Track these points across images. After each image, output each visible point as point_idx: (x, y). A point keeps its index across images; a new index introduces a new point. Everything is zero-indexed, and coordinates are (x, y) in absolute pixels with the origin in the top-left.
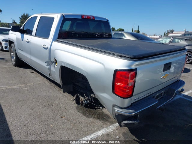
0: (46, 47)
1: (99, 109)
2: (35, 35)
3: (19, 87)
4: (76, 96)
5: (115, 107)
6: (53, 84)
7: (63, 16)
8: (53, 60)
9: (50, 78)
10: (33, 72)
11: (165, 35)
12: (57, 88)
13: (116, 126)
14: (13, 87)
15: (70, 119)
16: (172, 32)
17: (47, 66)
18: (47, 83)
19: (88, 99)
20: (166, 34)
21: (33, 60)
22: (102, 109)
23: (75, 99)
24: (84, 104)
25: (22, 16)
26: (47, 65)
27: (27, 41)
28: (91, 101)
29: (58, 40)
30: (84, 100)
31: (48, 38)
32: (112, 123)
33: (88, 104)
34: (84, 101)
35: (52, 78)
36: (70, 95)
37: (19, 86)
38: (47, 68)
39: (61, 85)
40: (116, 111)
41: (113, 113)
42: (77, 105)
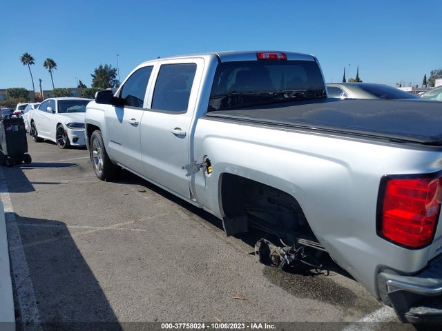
0: (183, 132)
1: (319, 274)
2: (149, 107)
3: (123, 227)
4: (259, 244)
5: (382, 272)
6: (195, 216)
7: (218, 58)
8: (200, 161)
9: (194, 202)
10: (145, 191)
11: (425, 83)
12: (207, 226)
14: (109, 228)
15: (259, 303)
17: (187, 175)
18: (183, 214)
19: (292, 252)
20: (427, 80)
21: (151, 166)
22: (328, 273)
23: (257, 252)
24: (282, 264)
25: (96, 72)
26: (187, 173)
27: (133, 122)
28: (298, 256)
29: (211, 114)
30: (281, 254)
31: (185, 113)
32: (367, 310)
33: (293, 262)
34: (283, 255)
35: (197, 201)
36: (241, 241)
37: (121, 224)
38: (186, 180)
39: (222, 219)
40: (390, 281)
41: (381, 286)
42: (264, 266)
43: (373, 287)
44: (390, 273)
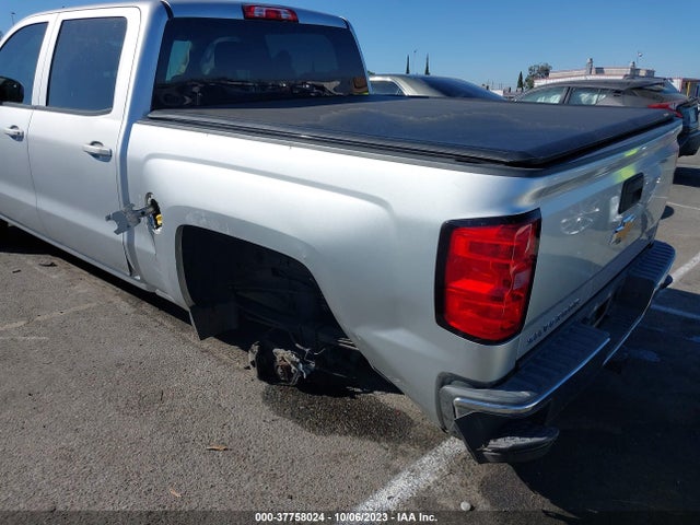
0: (106, 148)
2: (44, 104)
4: (255, 348)
6: (146, 307)
7: (166, 9)
8: (140, 204)
9: (135, 281)
10: (52, 265)
11: (520, 84)
12: (169, 322)
13: (446, 457)
15: (251, 453)
16: (545, 72)
17: (117, 232)
18: (122, 303)
20: (524, 80)
21: (49, 215)
23: (253, 363)
24: (295, 379)
26: (116, 228)
27: (13, 131)
29: (156, 114)
30: (292, 362)
31: (109, 112)
32: (427, 444)
34: (296, 364)
35: (142, 281)
38: (118, 242)
39: (188, 310)
40: (458, 399)
41: (445, 408)
42: (265, 384)
43: (434, 410)
44: (458, 386)
